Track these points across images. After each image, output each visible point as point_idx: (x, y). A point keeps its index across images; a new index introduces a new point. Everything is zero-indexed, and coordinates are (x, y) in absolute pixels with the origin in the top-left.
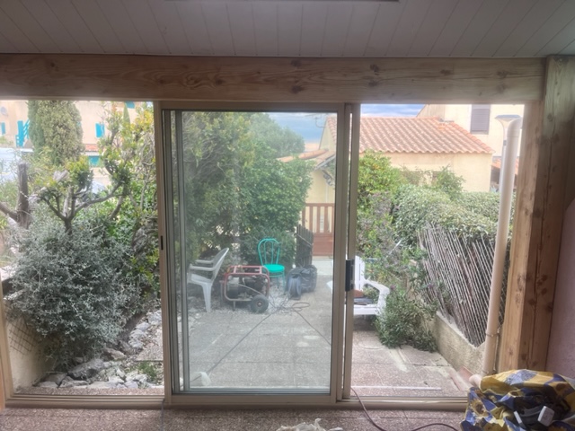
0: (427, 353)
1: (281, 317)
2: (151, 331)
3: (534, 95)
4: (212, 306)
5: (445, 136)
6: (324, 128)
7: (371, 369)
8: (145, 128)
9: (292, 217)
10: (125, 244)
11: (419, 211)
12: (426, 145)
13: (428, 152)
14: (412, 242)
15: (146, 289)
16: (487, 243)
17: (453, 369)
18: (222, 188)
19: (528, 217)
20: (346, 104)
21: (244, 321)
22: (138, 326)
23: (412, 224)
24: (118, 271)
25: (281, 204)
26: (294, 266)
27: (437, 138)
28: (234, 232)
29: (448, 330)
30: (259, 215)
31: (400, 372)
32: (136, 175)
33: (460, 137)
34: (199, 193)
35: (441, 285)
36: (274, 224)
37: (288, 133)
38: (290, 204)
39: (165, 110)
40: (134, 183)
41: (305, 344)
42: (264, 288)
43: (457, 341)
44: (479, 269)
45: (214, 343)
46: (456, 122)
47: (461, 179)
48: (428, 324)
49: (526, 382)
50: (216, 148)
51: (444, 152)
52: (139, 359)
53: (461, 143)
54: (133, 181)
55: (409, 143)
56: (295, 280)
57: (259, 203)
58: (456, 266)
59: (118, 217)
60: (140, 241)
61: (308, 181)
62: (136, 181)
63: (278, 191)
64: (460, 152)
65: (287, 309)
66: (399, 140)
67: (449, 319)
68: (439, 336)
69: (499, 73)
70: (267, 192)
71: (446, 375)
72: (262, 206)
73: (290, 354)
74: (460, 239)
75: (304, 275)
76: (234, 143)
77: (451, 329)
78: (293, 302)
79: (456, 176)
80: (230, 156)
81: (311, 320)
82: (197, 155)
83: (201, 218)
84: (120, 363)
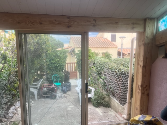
0: (107, 108)
1: (61, 100)
2: (16, 110)
3: (142, 30)
4: (38, 98)
5: (105, 42)
6: (70, 40)
7: (92, 116)
8: (12, 40)
9: (62, 67)
10: (5, 81)
11: (101, 65)
12: (100, 45)
13: (100, 47)
14: (100, 74)
15: (14, 96)
16: (125, 74)
17: (116, 113)
18: (40, 59)
19: (141, 67)
20: (84, 32)
21: (49, 102)
22: (11, 108)
23: (100, 69)
24: (3, 91)
25: (59, 64)
26: (64, 83)
27: (102, 43)
28: (44, 73)
29: (113, 101)
30: (52, 67)
31: (101, 116)
32: (9, 56)
33: (109, 43)
34: (32, 61)
35: (110, 87)
36: (57, 70)
37: (59, 41)
38: (62, 63)
39: (20, 33)
40: (8, 59)
41: (70, 109)
42: (55, 91)
43: (116, 104)
44: (123, 82)
45: (39, 112)
46: (107, 39)
47: (111, 55)
48: (107, 99)
49: (144, 119)
50: (38, 47)
51: (105, 47)
52: (12, 121)
53: (109, 44)
54: (8, 58)
55: (95, 44)
56: (65, 87)
57: (52, 63)
58: (115, 82)
59: (3, 71)
60: (11, 79)
61: (67, 56)
62: (9, 59)
63: (58, 59)
64: (109, 47)
65: (63, 97)
66: (92, 44)
67: (113, 97)
68: (110, 102)
69: (132, 23)
70: (54, 60)
71: (114, 115)
72: (53, 64)
73: (66, 113)
74: (116, 73)
75: (67, 85)
76: (44, 45)
77: (114, 101)
78: (64, 94)
79: (110, 54)
80: (43, 49)
81: (71, 100)
82: (32, 49)
83: (33, 70)
84: (5, 123)
